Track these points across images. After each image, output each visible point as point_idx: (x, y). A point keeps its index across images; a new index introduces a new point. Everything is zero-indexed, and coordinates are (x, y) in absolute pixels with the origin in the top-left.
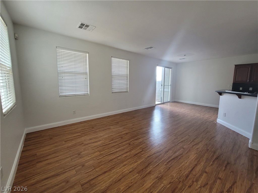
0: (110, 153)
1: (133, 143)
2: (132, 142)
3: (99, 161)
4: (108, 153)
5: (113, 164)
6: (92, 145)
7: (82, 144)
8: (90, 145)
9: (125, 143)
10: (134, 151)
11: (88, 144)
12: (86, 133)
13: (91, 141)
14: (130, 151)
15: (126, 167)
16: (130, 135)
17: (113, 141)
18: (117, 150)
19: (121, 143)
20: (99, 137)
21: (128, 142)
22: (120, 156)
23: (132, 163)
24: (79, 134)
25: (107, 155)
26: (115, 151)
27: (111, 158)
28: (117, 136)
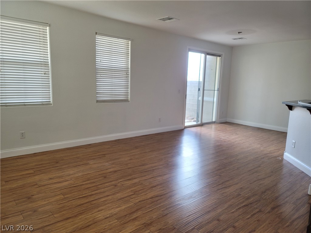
0: (81, 196)
1: (122, 185)
2: (120, 183)
3: (61, 206)
4: (76, 196)
5: (82, 209)
6: (52, 186)
7: (35, 185)
8: (49, 186)
9: (109, 184)
10: (120, 194)
11: (45, 185)
12: (44, 170)
13: (51, 181)
14: (113, 194)
15: (101, 213)
16: (120, 173)
17: (89, 182)
18: (93, 193)
19: (101, 184)
20: (66, 176)
21: (113, 183)
22: (96, 200)
23: (112, 208)
24: (31, 171)
25: (75, 199)
26: (90, 194)
27: (81, 202)
28: (98, 174)
